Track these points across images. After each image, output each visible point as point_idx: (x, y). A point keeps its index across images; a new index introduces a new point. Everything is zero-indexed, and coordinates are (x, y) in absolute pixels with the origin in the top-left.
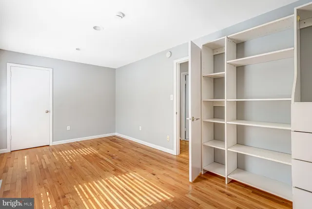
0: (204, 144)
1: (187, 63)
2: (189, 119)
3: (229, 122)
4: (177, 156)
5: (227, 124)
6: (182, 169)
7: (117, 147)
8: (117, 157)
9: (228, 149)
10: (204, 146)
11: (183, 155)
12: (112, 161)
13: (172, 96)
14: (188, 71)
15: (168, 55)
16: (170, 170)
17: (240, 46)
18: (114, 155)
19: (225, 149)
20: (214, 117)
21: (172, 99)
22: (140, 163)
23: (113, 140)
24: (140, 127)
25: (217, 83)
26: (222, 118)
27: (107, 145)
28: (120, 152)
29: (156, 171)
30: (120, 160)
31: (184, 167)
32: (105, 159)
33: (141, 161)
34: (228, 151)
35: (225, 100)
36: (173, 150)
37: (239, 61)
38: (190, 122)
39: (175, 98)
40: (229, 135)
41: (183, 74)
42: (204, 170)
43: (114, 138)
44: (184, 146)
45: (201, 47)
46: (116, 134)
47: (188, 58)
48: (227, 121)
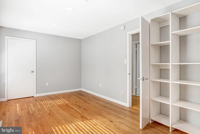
0: (152, 99)
1: (139, 33)
2: (140, 79)
3: (173, 81)
4: (129, 108)
5: (172, 83)
6: (133, 118)
7: (83, 100)
8: (83, 107)
9: (172, 104)
11: (134, 107)
12: (79, 110)
13: (125, 60)
14: (139, 40)
15: (122, 28)
16: (124, 119)
17: (182, 20)
18: (81, 105)
19: (170, 104)
20: (161, 77)
21: (125, 63)
22: (101, 112)
23: (80, 94)
24: (101, 85)
25: (163, 50)
26: (168, 78)
27: (76, 97)
28: (85, 104)
29: (113, 119)
30: (85, 110)
31: (135, 116)
32: (75, 108)
33: (101, 111)
34: (172, 105)
35: (170, 64)
36: (127, 103)
37: (182, 32)
38: (141, 81)
39: (128, 62)
40: (173, 93)
41: (134, 43)
42: (152, 120)
43: (80, 92)
44: (135, 100)
45: (149, 21)
46: (82, 89)
47: (139, 30)
48: (171, 81)
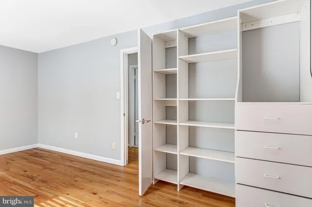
0: (157, 149)
1: (137, 54)
2: (138, 121)
3: (181, 123)
4: (124, 166)
5: (179, 125)
6: (130, 182)
7: (40, 164)
8: (40, 178)
9: (181, 153)
10: (156, 151)
11: (132, 165)
12: (32, 185)
13: (118, 93)
14: (137, 64)
15: (113, 42)
16: (115, 185)
17: (192, 41)
18: (35, 175)
19: (178, 154)
20: (167, 118)
21: (118, 97)
22: (76, 181)
23: (35, 155)
24: (76, 134)
25: (169, 80)
26: (175, 119)
27: (24, 162)
28: (46, 170)
29: (97, 188)
30: (43, 181)
31: (132, 178)
32: (21, 182)
33: (76, 179)
34: (180, 155)
35: (177, 99)
36: (121, 161)
37: (191, 58)
38: (140, 125)
39: (121, 95)
40: (181, 138)
41: (132, 68)
42: (156, 179)
43: (36, 151)
44: (132, 155)
45: (152, 37)
46: (40, 145)
47: (136, 49)
48: (179, 123)
